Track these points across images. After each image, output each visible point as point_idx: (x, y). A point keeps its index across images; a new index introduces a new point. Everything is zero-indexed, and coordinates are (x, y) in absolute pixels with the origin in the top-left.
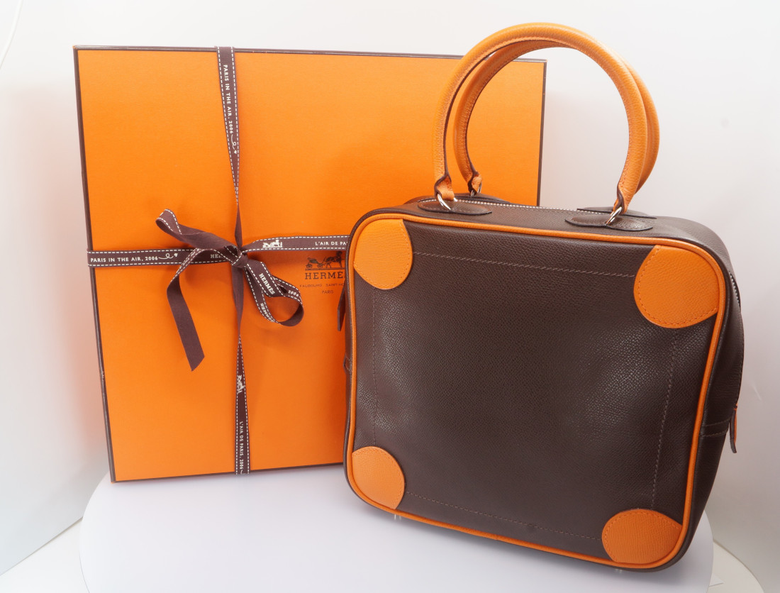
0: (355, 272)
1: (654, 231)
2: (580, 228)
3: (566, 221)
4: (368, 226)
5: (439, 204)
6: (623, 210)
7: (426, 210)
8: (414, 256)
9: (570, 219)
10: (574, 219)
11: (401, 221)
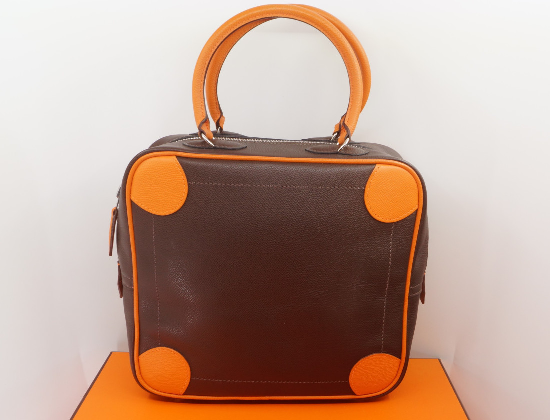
0: (132, 202)
1: (370, 155)
2: (321, 156)
3: (306, 150)
4: (143, 163)
5: (205, 142)
6: (350, 141)
7: (193, 148)
8: (189, 186)
9: (309, 149)
10: (314, 149)
11: (175, 157)
